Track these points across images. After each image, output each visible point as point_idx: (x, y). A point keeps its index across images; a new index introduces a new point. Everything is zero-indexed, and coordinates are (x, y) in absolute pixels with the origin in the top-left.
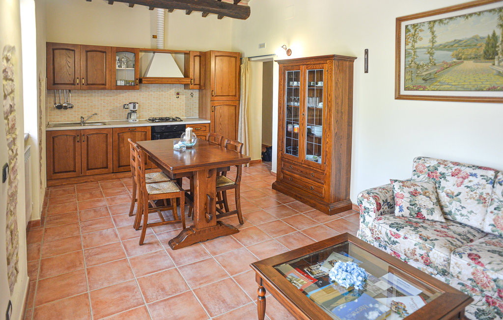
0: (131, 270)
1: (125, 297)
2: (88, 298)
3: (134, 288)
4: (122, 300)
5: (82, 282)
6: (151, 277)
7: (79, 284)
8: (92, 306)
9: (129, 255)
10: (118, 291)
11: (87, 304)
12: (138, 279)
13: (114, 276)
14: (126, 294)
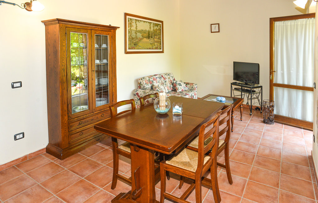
0: (252, 171)
1: (263, 161)
2: (282, 171)
3: (256, 162)
4: (265, 161)
5: (283, 180)
6: (244, 162)
7: (285, 180)
8: (280, 166)
9: (245, 181)
10: (265, 165)
11: (283, 168)
12: (252, 165)
13: (263, 173)
14: (262, 162)
